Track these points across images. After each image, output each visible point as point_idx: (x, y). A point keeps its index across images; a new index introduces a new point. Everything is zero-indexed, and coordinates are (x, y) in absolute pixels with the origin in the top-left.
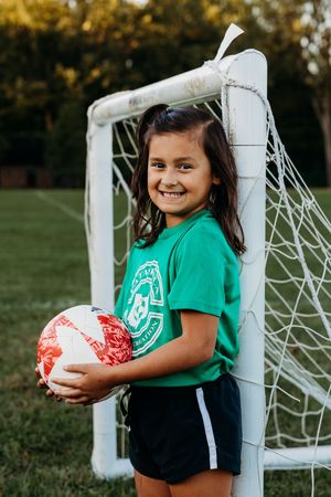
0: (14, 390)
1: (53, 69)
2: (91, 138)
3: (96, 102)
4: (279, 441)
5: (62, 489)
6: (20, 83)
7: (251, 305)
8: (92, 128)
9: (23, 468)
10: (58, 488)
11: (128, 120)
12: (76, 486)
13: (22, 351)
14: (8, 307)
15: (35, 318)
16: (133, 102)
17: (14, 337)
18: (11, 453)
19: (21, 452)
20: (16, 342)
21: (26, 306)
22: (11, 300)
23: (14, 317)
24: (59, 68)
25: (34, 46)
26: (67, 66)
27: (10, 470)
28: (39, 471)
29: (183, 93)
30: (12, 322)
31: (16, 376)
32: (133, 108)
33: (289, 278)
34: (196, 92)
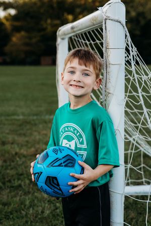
0: (31, 156)
1: (63, 15)
2: (58, 45)
3: (60, 28)
4: (144, 182)
5: (44, 203)
6: (49, 21)
7: (118, 127)
8: (59, 40)
9: (29, 192)
10: (42, 203)
11: (74, 36)
12: (51, 202)
13: (38, 137)
14: (35, 118)
15: (46, 122)
16: (72, 28)
17: (35, 131)
18: (24, 185)
19: (29, 185)
20: (36, 133)
21: (43, 117)
22: (37, 115)
23: (37, 122)
24: (65, 15)
25: (55, 5)
26: (69, 13)
27: (23, 193)
28: (36, 194)
29: (90, 23)
30: (35, 125)
31: (33, 149)
32: (72, 31)
33: (134, 110)
34: (95, 23)
